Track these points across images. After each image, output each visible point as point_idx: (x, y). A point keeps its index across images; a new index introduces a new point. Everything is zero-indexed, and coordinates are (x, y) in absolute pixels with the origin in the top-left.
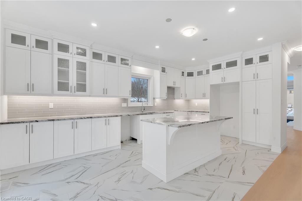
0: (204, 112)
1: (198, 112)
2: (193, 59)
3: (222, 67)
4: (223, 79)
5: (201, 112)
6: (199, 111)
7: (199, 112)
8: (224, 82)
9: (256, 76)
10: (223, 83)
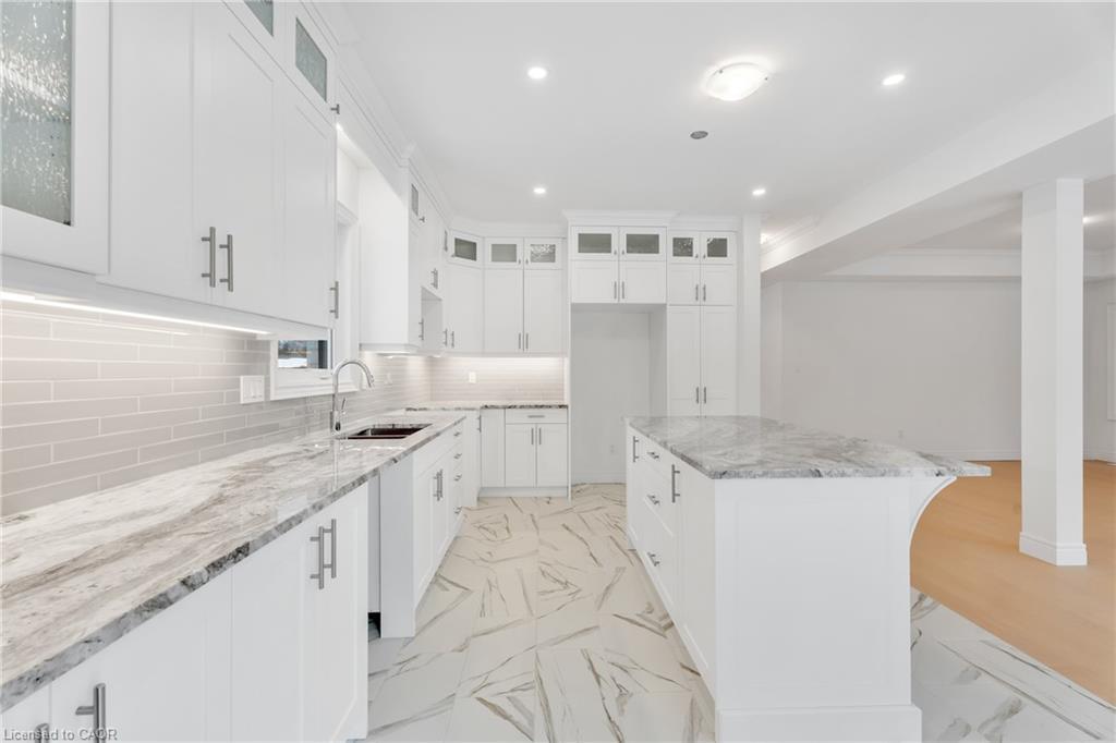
0: (542, 407)
1: (515, 407)
2: (540, 191)
3: (614, 246)
4: (619, 289)
5: (530, 407)
6: (518, 403)
7: (522, 407)
8: (622, 301)
9: (701, 293)
10: (616, 302)
